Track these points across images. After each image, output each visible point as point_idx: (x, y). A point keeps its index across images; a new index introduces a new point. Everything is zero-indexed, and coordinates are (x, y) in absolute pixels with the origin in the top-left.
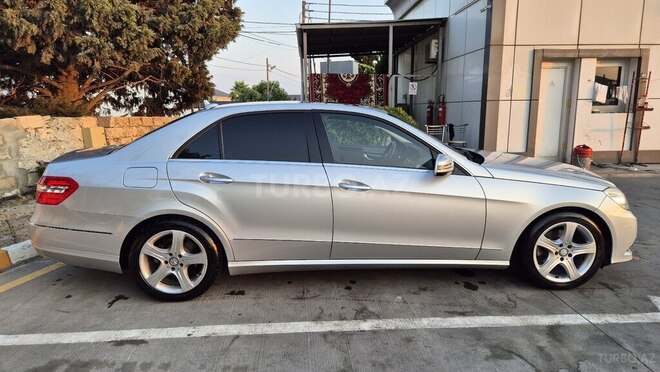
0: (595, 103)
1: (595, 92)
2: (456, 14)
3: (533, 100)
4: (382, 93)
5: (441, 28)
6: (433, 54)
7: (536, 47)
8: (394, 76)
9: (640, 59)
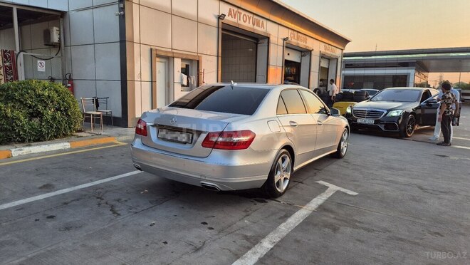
0: (183, 86)
1: (182, 80)
2: (78, 10)
3: (153, 82)
4: (10, 68)
5: (61, 19)
6: (55, 38)
7: (152, 47)
8: (22, 53)
9: (198, 61)
